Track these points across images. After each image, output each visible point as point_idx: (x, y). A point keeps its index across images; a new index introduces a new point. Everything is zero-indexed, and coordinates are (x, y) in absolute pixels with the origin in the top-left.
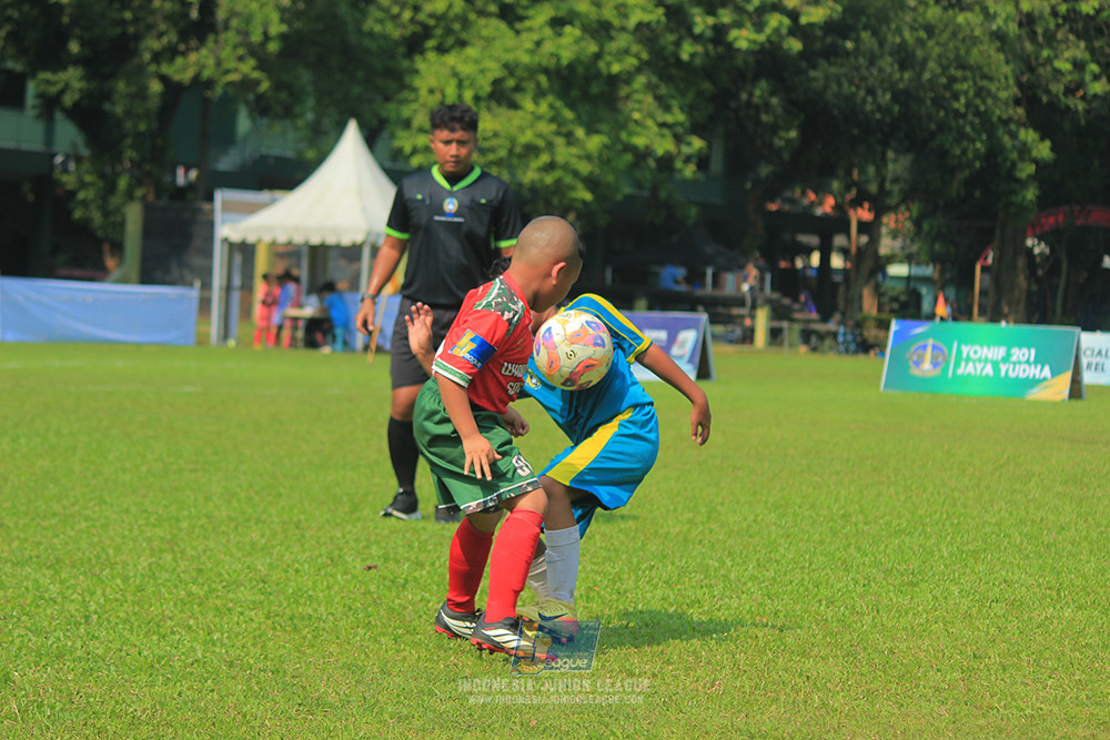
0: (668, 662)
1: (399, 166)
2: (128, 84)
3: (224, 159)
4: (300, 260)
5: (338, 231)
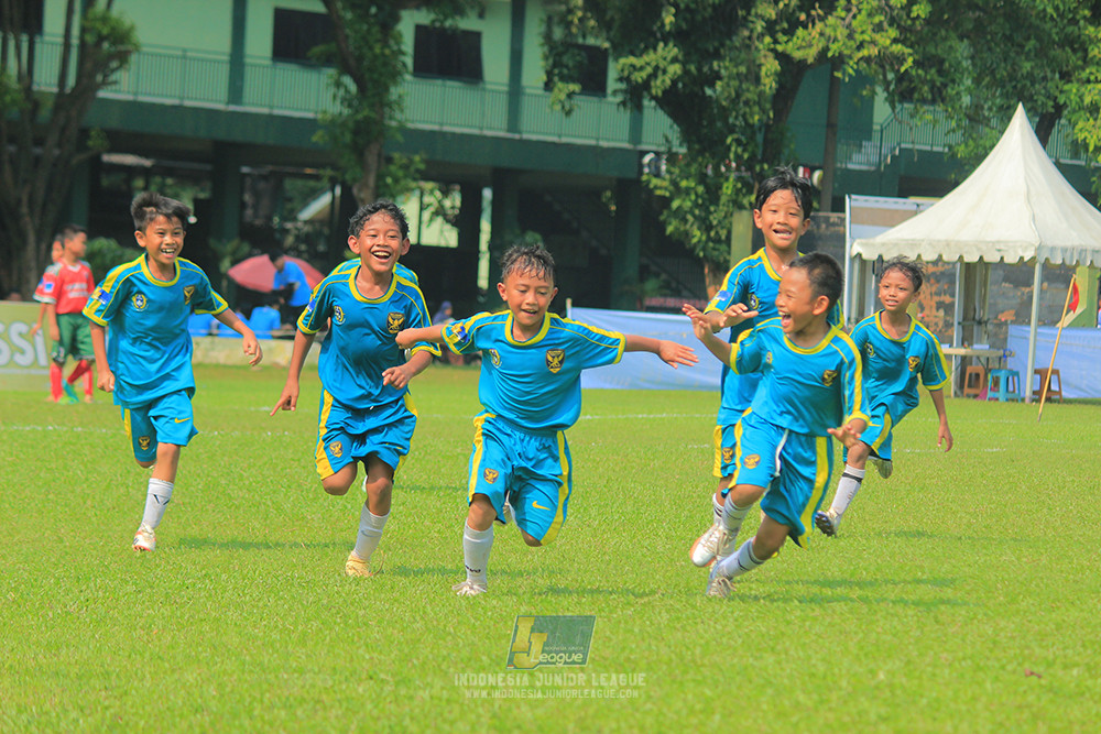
2: (736, 63)
3: (855, 157)
4: (953, 283)
5: (1002, 247)
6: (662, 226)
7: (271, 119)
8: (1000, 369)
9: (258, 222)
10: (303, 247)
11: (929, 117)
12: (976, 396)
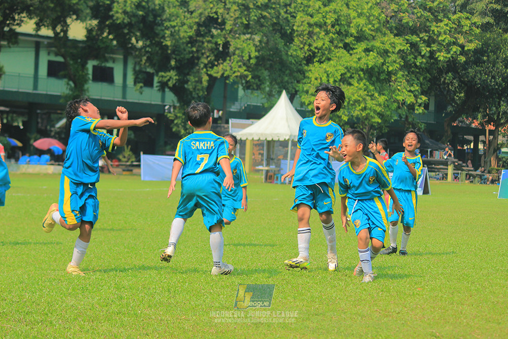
0: (405, 307)
1: (303, 109)
2: (195, 77)
3: (233, 107)
4: (263, 147)
5: (279, 135)
6: (171, 129)
7: (47, 95)
8: (278, 174)
9: (43, 128)
10: (57, 136)
11: (256, 94)
12: (271, 182)
